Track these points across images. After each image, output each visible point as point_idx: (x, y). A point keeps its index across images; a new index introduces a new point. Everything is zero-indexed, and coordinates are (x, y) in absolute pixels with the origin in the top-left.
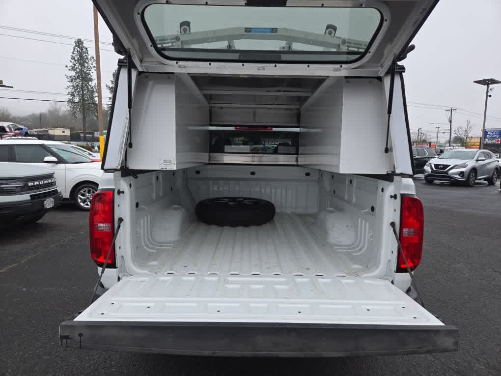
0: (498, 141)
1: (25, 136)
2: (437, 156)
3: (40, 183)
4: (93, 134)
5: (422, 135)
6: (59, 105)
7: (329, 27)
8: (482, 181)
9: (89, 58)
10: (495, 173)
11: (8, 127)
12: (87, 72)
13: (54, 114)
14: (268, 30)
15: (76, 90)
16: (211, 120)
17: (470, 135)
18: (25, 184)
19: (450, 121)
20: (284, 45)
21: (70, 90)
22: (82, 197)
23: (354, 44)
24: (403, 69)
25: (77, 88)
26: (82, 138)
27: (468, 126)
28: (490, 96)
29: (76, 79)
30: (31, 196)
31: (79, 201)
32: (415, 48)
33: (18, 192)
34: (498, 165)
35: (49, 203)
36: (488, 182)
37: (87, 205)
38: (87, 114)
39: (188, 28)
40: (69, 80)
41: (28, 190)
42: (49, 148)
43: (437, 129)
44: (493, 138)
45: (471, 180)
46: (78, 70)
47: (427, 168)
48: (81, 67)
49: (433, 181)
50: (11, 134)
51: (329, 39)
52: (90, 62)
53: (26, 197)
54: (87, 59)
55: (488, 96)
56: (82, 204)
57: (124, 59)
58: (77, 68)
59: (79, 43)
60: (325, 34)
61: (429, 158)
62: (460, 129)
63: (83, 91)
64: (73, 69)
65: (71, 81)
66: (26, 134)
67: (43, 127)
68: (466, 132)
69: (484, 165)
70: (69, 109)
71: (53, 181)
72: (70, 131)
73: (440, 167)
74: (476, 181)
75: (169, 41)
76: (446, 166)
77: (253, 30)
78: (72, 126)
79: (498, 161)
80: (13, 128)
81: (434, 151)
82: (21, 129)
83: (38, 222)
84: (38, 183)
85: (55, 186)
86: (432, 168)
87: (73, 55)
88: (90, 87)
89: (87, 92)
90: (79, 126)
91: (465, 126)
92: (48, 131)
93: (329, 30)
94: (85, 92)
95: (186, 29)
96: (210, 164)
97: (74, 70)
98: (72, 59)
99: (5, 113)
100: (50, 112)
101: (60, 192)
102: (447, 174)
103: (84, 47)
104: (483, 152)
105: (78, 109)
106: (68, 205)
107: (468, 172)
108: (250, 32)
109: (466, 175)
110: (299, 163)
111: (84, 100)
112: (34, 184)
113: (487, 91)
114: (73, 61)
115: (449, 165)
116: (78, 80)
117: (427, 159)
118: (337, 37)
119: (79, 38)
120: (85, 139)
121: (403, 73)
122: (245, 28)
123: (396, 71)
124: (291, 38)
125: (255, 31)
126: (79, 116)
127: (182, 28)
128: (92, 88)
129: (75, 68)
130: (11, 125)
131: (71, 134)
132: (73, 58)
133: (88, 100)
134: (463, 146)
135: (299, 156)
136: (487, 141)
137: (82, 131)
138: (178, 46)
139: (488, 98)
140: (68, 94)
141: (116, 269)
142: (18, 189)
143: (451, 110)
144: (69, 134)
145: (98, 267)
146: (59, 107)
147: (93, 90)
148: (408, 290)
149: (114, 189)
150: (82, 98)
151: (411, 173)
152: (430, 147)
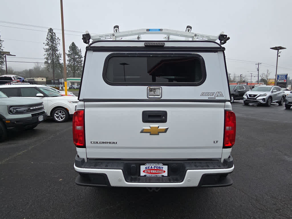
0: (285, 81)
1: (23, 82)
2: (250, 90)
3: (36, 108)
4: (58, 80)
5: (243, 78)
6: (39, 65)
7: (188, 27)
8: (275, 103)
9: (56, 38)
10: (282, 98)
11: (13, 77)
12: (55, 46)
13: (37, 69)
14: (158, 30)
17: (269, 78)
18: (29, 108)
19: (258, 70)
20: (166, 37)
21: (46, 56)
22: (57, 115)
23: (201, 36)
25: (50, 55)
27: (267, 73)
28: (279, 56)
30: (32, 114)
31: (55, 117)
34: (284, 95)
35: (41, 118)
36: (279, 104)
37: (59, 119)
38: (55, 69)
39: (118, 29)
40: (45, 51)
41: (31, 111)
42: (39, 89)
43: (251, 74)
44: (282, 79)
45: (269, 103)
46: (50, 45)
47: (245, 97)
48: (52, 43)
49: (248, 104)
50: (15, 81)
51: (187, 33)
52: (57, 41)
53: (29, 115)
54: (55, 39)
55: (278, 56)
56: (57, 119)
57: (89, 46)
59: (51, 30)
60: (186, 31)
61: (246, 91)
62: (263, 75)
63: (53, 56)
64: (48, 44)
65: (47, 51)
66: (23, 81)
67: (31, 77)
68: (267, 76)
69: (276, 95)
70: (45, 67)
71: (42, 106)
72: (46, 79)
73: (252, 96)
74: (272, 103)
78: (47, 76)
79: (284, 92)
80: (16, 78)
81: (249, 87)
82: (21, 78)
83: (34, 128)
85: (44, 109)
86: (247, 97)
87: (47, 37)
88: (56, 54)
89: (55, 57)
90: (51, 76)
92: (34, 79)
93: (188, 28)
94: (54, 57)
97: (48, 45)
99: (10, 70)
100: (35, 68)
101: (46, 112)
103: (53, 32)
104: (275, 87)
105: (50, 67)
106: (50, 119)
108: (149, 31)
109: (266, 100)
112: (33, 108)
113: (278, 54)
114: (47, 40)
115: (257, 95)
116: (50, 51)
117: (245, 92)
118: (192, 33)
119: (51, 28)
120: (54, 83)
122: (147, 29)
123: (221, 50)
124: (169, 34)
125: (152, 31)
126: (51, 70)
127: (115, 29)
129: (49, 44)
130: (15, 76)
131: (46, 80)
132: (47, 39)
133: (56, 61)
134: (265, 84)
136: (279, 81)
137: (53, 79)
138: (114, 39)
139: (278, 57)
140: (45, 59)
141: (85, 149)
142: (25, 111)
143: (259, 64)
144: (45, 81)
145: (77, 148)
146: (40, 65)
147: (58, 56)
148: (229, 157)
149: (85, 109)
150: (53, 61)
151: (229, 99)
152: (247, 85)
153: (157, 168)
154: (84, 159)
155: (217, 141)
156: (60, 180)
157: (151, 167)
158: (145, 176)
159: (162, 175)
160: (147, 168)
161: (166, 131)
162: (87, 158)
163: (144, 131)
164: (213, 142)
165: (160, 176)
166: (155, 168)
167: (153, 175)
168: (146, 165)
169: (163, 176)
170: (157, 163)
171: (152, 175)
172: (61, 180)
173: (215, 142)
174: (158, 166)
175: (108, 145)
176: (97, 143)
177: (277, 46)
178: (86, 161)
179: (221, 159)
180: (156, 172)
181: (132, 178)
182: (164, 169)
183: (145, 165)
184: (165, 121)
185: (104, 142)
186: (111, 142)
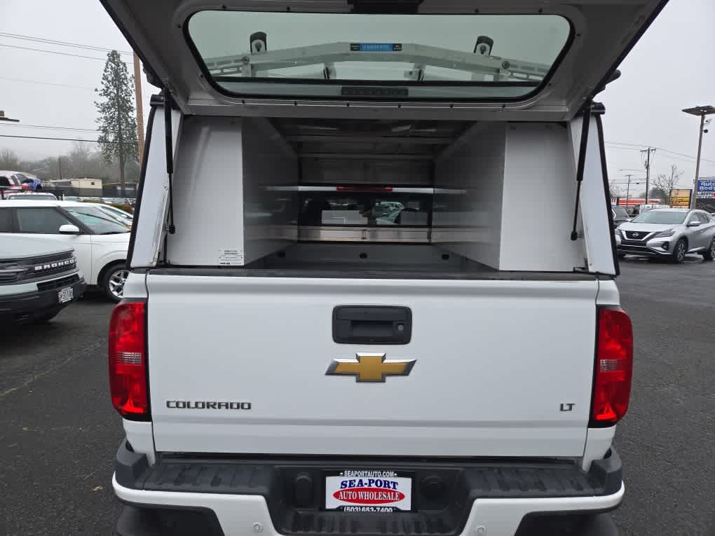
1: (36, 191)
3: (53, 266)
4: (135, 186)
7: (480, 40)
8: (696, 255)
10: (714, 242)
11: (13, 177)
12: (126, 97)
13: (79, 157)
14: (387, 47)
15: (110, 123)
16: (300, 177)
17: (676, 187)
18: (30, 267)
19: (647, 167)
20: (411, 70)
21: (101, 124)
22: (116, 284)
23: (523, 68)
24: (601, 108)
25: (112, 121)
26: (120, 193)
27: (673, 174)
28: (706, 131)
29: (111, 109)
30: (38, 285)
31: (112, 289)
32: (621, 76)
33: (19, 279)
35: (66, 295)
36: (704, 257)
38: (127, 159)
39: (262, 43)
40: (99, 109)
41: (36, 276)
42: (67, 212)
43: (628, 178)
44: (708, 190)
45: (680, 253)
46: (112, 95)
48: (118, 91)
49: (624, 255)
50: (17, 188)
51: (481, 60)
52: (130, 84)
53: (31, 287)
54: (126, 78)
55: (703, 131)
56: (115, 293)
57: (160, 95)
58: (111, 92)
59: (114, 56)
60: (475, 52)
61: (618, 222)
62: (661, 179)
63: (120, 125)
64: (106, 93)
65: (104, 111)
67: (64, 178)
68: (670, 182)
69: (699, 232)
70: (100, 150)
71: (72, 261)
72: (103, 183)
73: (634, 235)
74: (686, 255)
75: (233, 64)
76: (643, 234)
77: (364, 47)
78: (105, 176)
81: (625, 211)
82: (31, 181)
83: (51, 320)
84: (49, 266)
85: (74, 270)
86: (622, 237)
87: (106, 74)
88: (129, 120)
89: (126, 127)
90: (115, 175)
91: (669, 175)
92: (70, 183)
93: (481, 45)
94: (123, 127)
95: (260, 46)
96: (299, 242)
97: (107, 95)
98: (103, 79)
99: (10, 158)
100: (73, 154)
101: (83, 278)
102: (645, 245)
103: (121, 62)
104: (696, 214)
105: (113, 151)
106: (95, 294)
107: (675, 243)
108: (358, 49)
109: (672, 246)
110: (433, 241)
111: (121, 138)
112: (43, 267)
113: (702, 125)
114: (105, 82)
115: (648, 233)
116: (113, 110)
118: (495, 58)
119: (115, 50)
120: (124, 195)
121: (602, 116)
122: (352, 44)
123: (591, 112)
124: (421, 60)
125: (366, 50)
126: (115, 160)
127: (255, 42)
128: (133, 120)
129: (109, 92)
130: (17, 175)
131: (103, 187)
132: (105, 78)
133: (128, 138)
134: (666, 203)
135: (433, 229)
136: (700, 195)
137: (119, 183)
138: (247, 72)
139: (703, 133)
140: (98, 130)
141: (151, 423)
142: (19, 276)
143: (649, 150)
144: (101, 187)
145: (124, 419)
146: (86, 148)
147: (135, 123)
148: (608, 454)
149: (147, 298)
150: (119, 136)
151: (613, 271)
152: (618, 204)
153: (379, 485)
154: (144, 458)
155: (571, 406)
156: (95, 490)
157: (361, 481)
158: (340, 509)
159: (393, 508)
160: (346, 486)
161: (407, 369)
162: (158, 454)
163: (338, 370)
164: (559, 407)
165: (388, 511)
166: (373, 486)
167: (367, 508)
168: (343, 475)
169: (396, 510)
170: (377, 470)
171: (361, 507)
172: (98, 490)
173: (566, 407)
174: (382, 479)
175: (224, 412)
176: (189, 407)
177: (701, 105)
178: (152, 460)
179: (581, 458)
180: (373, 496)
181: (297, 516)
182: (399, 489)
183: (338, 475)
184: (404, 338)
185: (208, 403)
186: (232, 404)
